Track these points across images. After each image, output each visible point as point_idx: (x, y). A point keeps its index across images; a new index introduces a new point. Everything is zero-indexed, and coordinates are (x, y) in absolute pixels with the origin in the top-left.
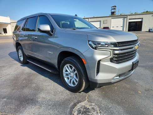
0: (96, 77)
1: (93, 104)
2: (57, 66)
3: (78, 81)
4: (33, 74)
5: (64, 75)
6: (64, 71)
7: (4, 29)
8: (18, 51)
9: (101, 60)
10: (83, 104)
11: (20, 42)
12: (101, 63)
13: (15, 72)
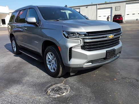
0: (69, 62)
1: (68, 86)
2: (42, 55)
3: (56, 66)
4: (23, 63)
5: (47, 62)
6: (47, 59)
7: (2, 20)
8: (12, 42)
9: (72, 47)
10: (58, 85)
11: (13, 34)
12: (73, 49)
13: (8, 61)
